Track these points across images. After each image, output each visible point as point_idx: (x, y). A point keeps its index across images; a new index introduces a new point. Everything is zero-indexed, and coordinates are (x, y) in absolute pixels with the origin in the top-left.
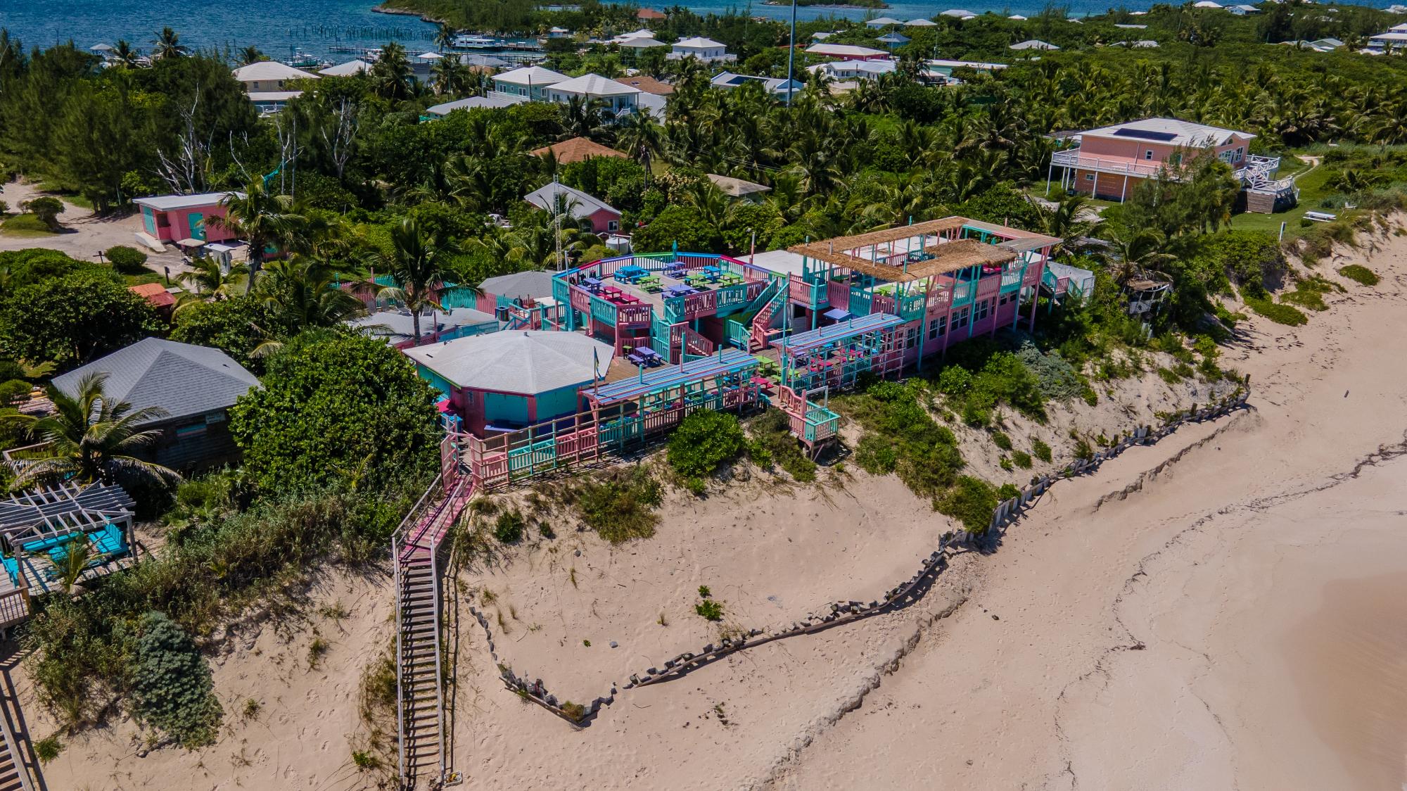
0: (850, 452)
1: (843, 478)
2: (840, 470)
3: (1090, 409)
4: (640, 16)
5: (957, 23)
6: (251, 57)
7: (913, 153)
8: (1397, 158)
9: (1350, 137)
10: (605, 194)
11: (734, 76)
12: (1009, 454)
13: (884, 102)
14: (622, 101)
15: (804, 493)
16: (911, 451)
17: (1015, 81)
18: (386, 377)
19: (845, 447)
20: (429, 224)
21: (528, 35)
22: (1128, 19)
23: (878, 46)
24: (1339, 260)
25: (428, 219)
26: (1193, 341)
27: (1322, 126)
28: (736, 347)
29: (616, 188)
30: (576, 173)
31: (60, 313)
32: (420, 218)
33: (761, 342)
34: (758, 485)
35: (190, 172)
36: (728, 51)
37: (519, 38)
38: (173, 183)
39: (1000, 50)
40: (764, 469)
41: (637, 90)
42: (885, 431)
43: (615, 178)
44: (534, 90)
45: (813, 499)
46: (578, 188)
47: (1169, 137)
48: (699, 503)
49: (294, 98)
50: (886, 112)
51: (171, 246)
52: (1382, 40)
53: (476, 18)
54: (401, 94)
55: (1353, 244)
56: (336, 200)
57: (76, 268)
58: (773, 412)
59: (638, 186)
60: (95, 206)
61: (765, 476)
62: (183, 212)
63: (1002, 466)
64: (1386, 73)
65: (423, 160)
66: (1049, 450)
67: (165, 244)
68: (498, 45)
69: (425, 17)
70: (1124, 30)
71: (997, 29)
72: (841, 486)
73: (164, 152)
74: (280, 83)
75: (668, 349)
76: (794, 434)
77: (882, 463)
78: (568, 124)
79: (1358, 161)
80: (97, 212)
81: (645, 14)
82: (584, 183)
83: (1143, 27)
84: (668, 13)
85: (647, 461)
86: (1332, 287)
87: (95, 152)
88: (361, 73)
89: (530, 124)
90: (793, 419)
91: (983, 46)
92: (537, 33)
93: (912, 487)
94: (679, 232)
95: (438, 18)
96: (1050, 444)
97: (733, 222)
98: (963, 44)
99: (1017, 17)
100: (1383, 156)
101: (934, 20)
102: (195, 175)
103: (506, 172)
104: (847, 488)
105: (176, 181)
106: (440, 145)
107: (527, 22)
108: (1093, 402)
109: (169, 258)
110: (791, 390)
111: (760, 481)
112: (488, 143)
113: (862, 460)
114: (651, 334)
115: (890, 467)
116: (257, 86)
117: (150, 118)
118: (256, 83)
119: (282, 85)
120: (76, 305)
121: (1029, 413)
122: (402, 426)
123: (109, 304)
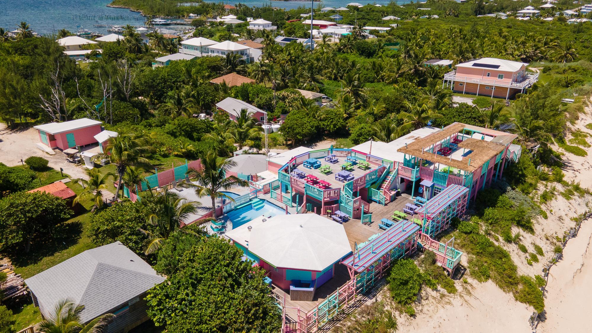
0: (465, 269)
1: (469, 287)
2: (466, 282)
3: (545, 220)
4: (225, 8)
5: (356, 8)
6: (64, 34)
7: (377, 73)
8: (573, 69)
9: (546, 59)
10: (254, 102)
11: (284, 38)
12: (527, 255)
13: (350, 48)
14: (242, 52)
15: (456, 300)
16: (494, 266)
17: (399, 36)
18: (238, 270)
19: (462, 266)
20: (184, 128)
21: (179, 17)
22: (421, 6)
23: (331, 20)
24: (583, 121)
25: (184, 126)
26: (550, 169)
27: (536, 55)
28: (376, 202)
29: (259, 99)
30: (238, 92)
31: (15, 219)
32: (179, 125)
33: (388, 199)
34: (433, 301)
35: (58, 105)
36: (273, 24)
37: (175, 19)
38: (49, 111)
39: (380, 20)
40: (433, 290)
41: (248, 47)
42: (478, 254)
43: (258, 95)
44: (203, 49)
45: (462, 305)
46: (239, 99)
47: (497, 67)
48: (414, 321)
49: (88, 54)
50: (351, 52)
51: (57, 150)
52: (521, 13)
53: (155, 10)
54: (139, 51)
55: (584, 113)
56: (131, 114)
57: (11, 173)
58: (429, 253)
59: (270, 98)
60: (8, 124)
61: (434, 293)
62: (64, 134)
63: (528, 264)
64: (535, 28)
65: (164, 88)
66: (541, 249)
67: (54, 149)
68: (169, 22)
69: (131, 9)
70: (423, 10)
71: (373, 11)
72: (469, 293)
73: (44, 96)
74: (80, 46)
75: (352, 211)
76: (439, 264)
77: (483, 275)
78: (226, 66)
79: (557, 71)
80: (9, 127)
81: (227, 7)
82: (242, 97)
83: (429, 9)
84: (237, 6)
85: (379, 297)
86: (588, 135)
87: (7, 98)
88: (118, 41)
89: (209, 67)
90: (438, 256)
91: (373, 19)
92: (184, 16)
93: (501, 287)
94: (303, 125)
95: (137, 10)
96: (541, 246)
97: (324, 118)
98: (365, 19)
99: (378, 5)
100: (567, 68)
101: (347, 8)
102: (60, 107)
103: (207, 94)
104: (472, 293)
105: (50, 110)
106: (171, 80)
107: (178, 12)
108: (546, 217)
109: (58, 158)
110: (428, 236)
111: (434, 298)
112: (194, 79)
113: (473, 274)
114: (339, 202)
115: (488, 277)
116: (69, 48)
117: (35, 80)
118: (68, 46)
119: (81, 47)
120: (24, 213)
121: (527, 229)
122: (255, 305)
123: (43, 210)
